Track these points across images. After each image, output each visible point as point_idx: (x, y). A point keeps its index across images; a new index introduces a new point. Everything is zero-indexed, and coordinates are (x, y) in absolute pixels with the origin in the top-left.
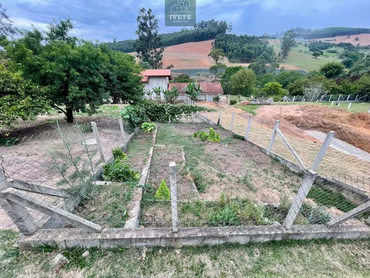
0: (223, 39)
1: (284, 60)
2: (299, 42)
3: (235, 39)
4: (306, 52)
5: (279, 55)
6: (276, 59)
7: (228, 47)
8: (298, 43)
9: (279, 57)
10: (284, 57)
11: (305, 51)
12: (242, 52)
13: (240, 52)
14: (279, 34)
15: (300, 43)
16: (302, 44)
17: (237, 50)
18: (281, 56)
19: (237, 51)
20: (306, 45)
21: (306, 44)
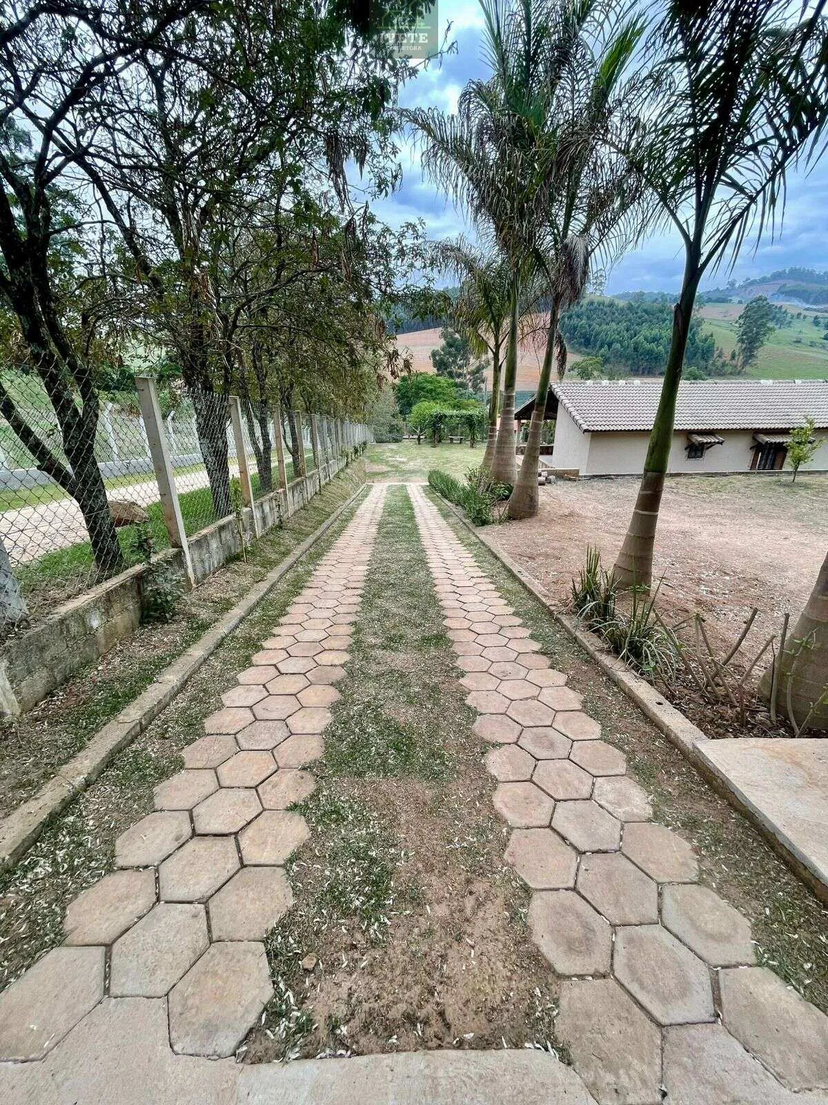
0: (582, 314)
1: (747, 369)
2: (795, 312)
3: (614, 313)
4: (812, 344)
5: (733, 357)
6: (724, 365)
7: (597, 334)
8: (792, 317)
9: (734, 362)
10: (745, 363)
11: (812, 342)
12: (636, 349)
13: (630, 350)
14: (737, 285)
15: (799, 314)
16: (805, 317)
17: (621, 342)
18: (740, 360)
19: (622, 347)
20: (816, 322)
21: (816, 318)
